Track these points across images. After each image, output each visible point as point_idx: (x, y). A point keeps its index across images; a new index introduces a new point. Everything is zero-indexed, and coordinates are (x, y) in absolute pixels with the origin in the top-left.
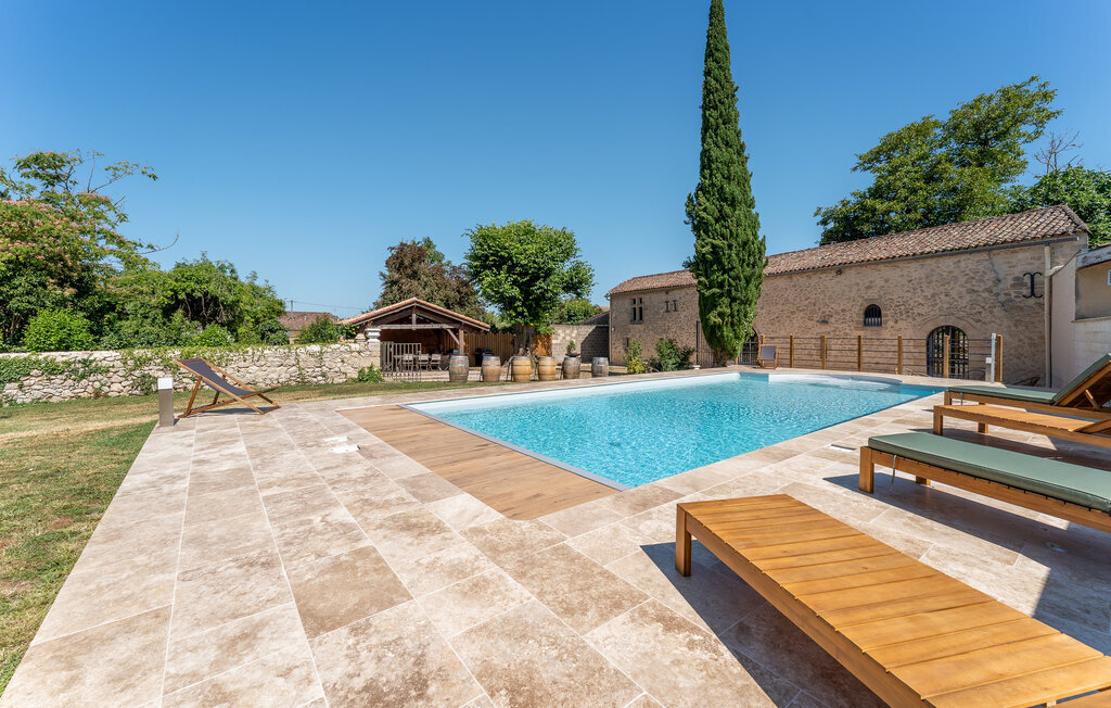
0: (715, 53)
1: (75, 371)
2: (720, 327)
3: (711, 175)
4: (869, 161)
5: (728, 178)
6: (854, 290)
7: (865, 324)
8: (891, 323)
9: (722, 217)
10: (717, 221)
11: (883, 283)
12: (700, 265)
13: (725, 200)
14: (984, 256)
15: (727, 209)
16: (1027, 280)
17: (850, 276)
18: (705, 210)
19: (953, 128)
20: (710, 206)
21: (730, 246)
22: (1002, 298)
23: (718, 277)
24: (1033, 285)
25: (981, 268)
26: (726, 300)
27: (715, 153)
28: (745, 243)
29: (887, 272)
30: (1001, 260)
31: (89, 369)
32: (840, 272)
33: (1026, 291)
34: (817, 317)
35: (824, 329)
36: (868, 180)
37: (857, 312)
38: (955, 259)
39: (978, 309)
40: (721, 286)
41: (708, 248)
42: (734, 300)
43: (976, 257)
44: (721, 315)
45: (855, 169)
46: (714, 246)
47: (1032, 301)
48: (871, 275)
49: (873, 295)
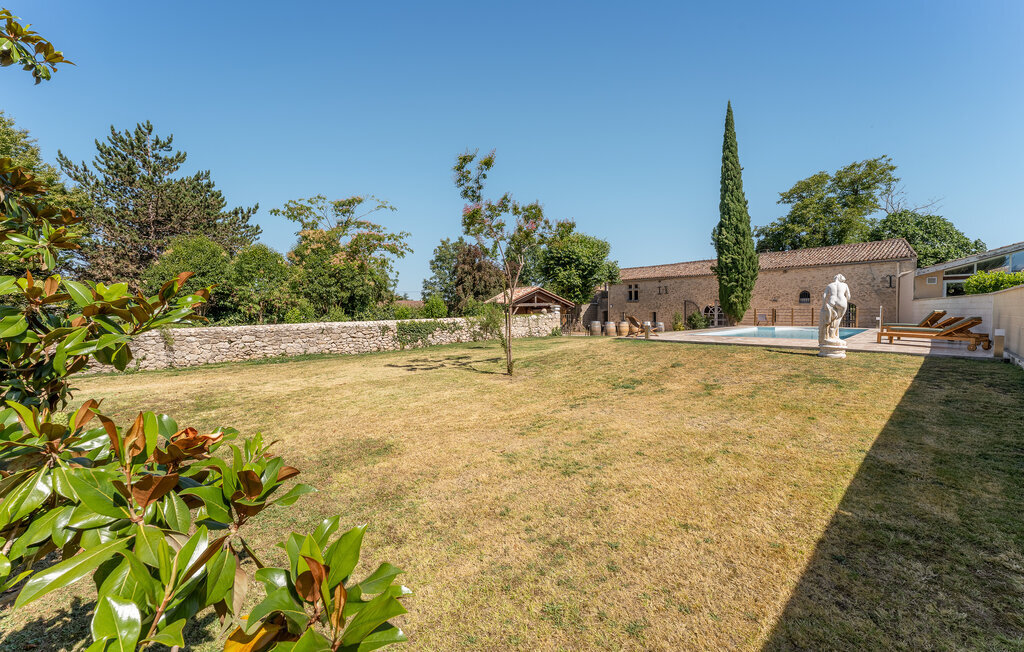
0: (729, 146)
1: (450, 329)
2: (735, 304)
3: (729, 218)
4: (787, 198)
5: (741, 221)
6: (794, 282)
7: (800, 302)
8: (815, 301)
9: (737, 242)
10: (735, 244)
11: (811, 278)
12: (721, 269)
13: (739, 233)
14: (867, 266)
15: (741, 239)
16: (888, 279)
17: (791, 274)
18: (726, 238)
19: (838, 180)
20: (728, 237)
21: (743, 259)
22: (876, 288)
23: (735, 276)
24: (891, 282)
25: (866, 272)
26: (740, 289)
27: (732, 205)
28: (750, 258)
29: (814, 272)
30: (876, 268)
31: (456, 327)
32: (785, 271)
33: (888, 285)
34: (769, 298)
35: (774, 305)
36: (786, 210)
37: (796, 295)
38: (852, 267)
39: (863, 293)
40: (737, 281)
41: (729, 260)
42: (744, 289)
43: (863, 266)
44: (737, 297)
45: (779, 202)
46: (733, 259)
47: (890, 290)
48: (805, 274)
49: (805, 286)
